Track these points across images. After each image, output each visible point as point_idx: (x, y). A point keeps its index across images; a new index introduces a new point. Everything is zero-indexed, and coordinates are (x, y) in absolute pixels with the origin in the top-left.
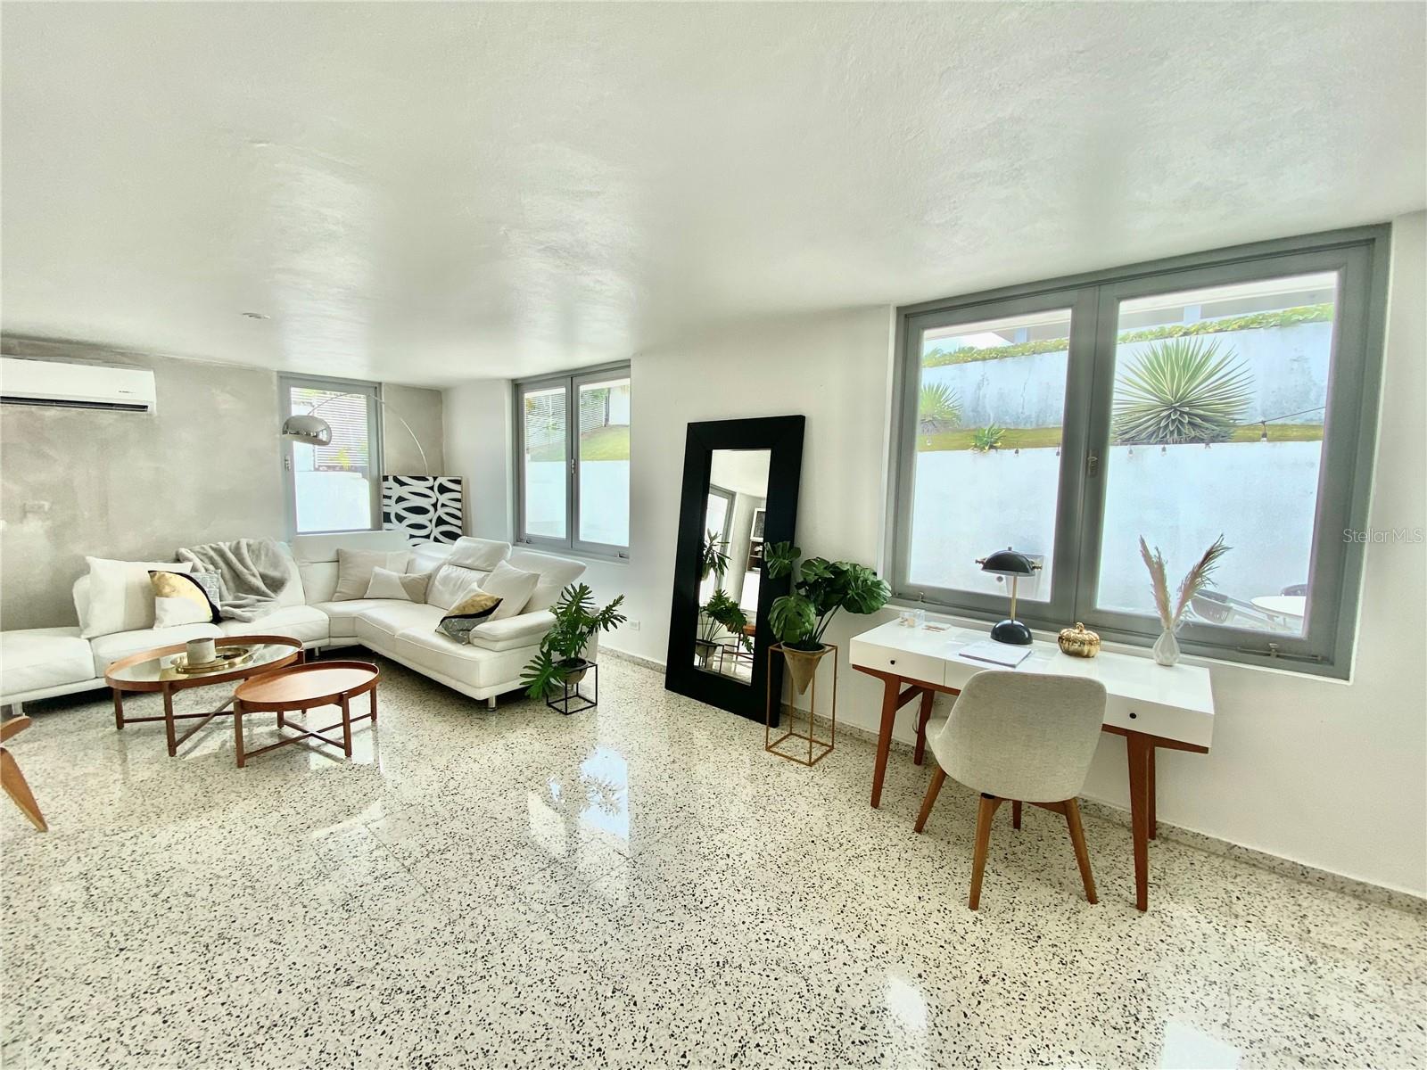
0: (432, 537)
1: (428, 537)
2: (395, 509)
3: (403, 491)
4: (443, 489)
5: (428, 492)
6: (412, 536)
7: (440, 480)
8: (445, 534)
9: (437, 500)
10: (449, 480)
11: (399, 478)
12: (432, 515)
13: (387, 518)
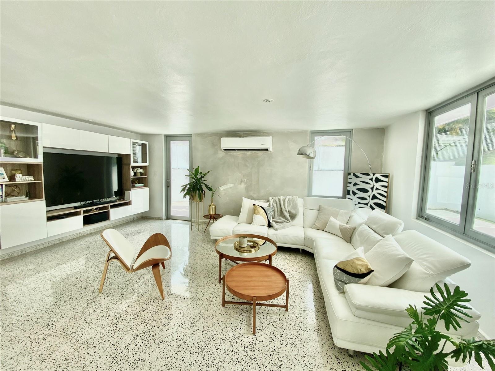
0: (369, 205)
1: (367, 204)
2: (352, 188)
3: (357, 181)
4: (377, 180)
5: (370, 181)
6: (359, 203)
7: (376, 175)
8: (376, 204)
9: (374, 186)
10: (382, 176)
11: (356, 174)
12: (371, 194)
13: (348, 192)
